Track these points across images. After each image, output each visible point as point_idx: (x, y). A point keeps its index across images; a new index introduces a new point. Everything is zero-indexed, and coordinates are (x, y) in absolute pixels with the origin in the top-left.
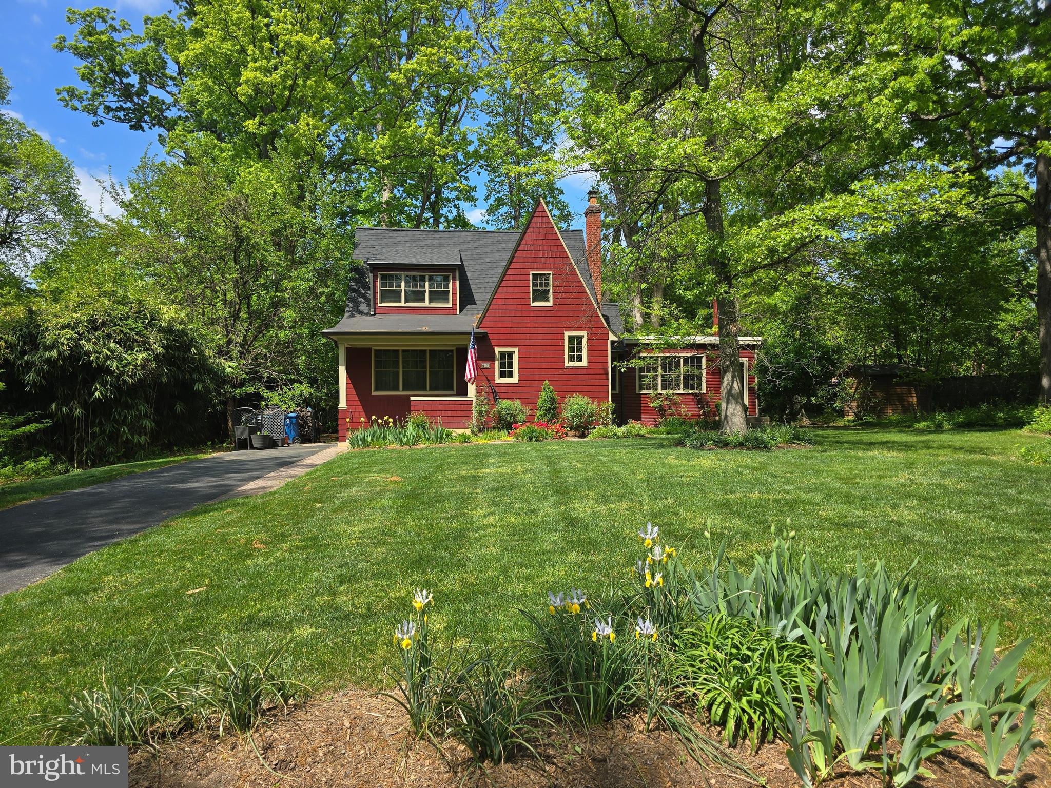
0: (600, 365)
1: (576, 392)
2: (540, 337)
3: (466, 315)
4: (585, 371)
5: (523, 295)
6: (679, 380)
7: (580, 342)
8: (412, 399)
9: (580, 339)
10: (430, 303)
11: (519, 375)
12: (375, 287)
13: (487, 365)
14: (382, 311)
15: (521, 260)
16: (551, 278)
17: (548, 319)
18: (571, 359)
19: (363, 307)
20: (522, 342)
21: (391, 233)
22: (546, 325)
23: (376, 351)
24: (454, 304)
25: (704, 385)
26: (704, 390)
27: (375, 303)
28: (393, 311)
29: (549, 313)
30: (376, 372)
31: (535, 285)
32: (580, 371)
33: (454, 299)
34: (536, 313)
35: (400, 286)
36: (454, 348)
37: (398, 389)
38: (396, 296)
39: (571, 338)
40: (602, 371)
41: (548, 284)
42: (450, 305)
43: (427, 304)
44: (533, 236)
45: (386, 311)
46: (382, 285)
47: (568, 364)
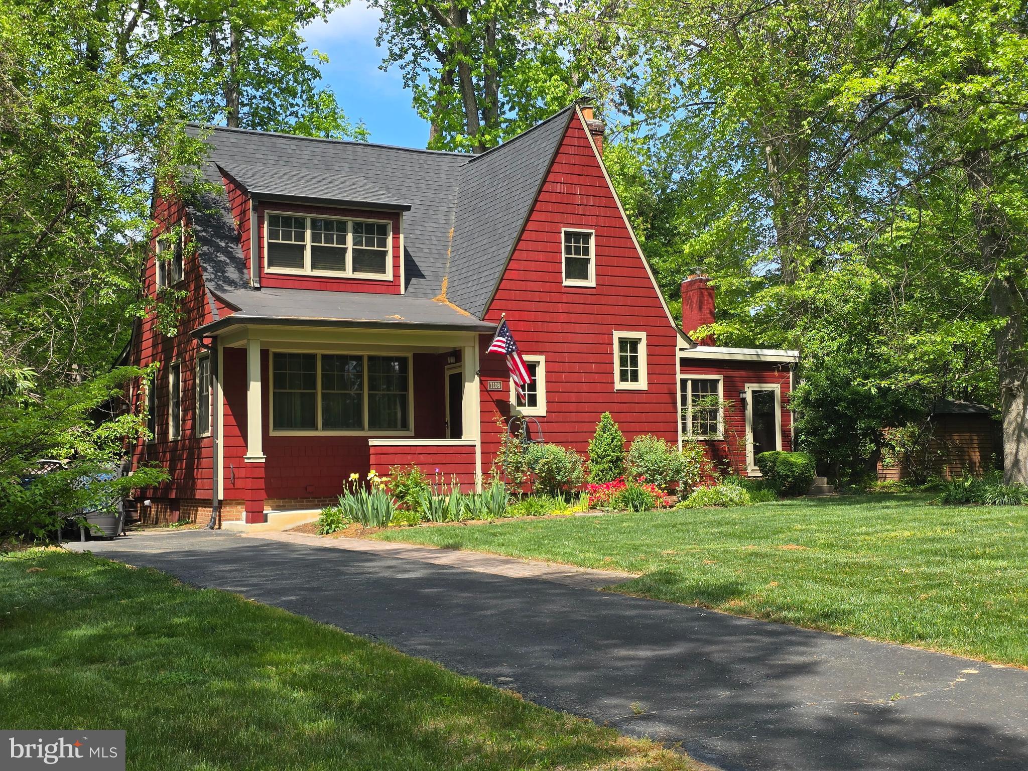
0: (665, 389)
2: (579, 338)
4: (644, 398)
5: (550, 267)
7: (634, 349)
8: (372, 442)
9: (634, 343)
11: (548, 402)
12: (260, 238)
13: (496, 385)
14: (272, 283)
15: (550, 207)
16: (592, 241)
17: (588, 309)
18: (624, 378)
19: (232, 273)
20: (548, 347)
22: (585, 318)
23: (276, 355)
24: (396, 276)
27: (260, 267)
28: (290, 284)
29: (590, 299)
31: (568, 250)
32: (637, 398)
33: (396, 267)
34: (571, 298)
35: (303, 239)
36: (410, 355)
37: (314, 427)
38: (293, 256)
39: (623, 342)
40: (667, 398)
41: (586, 251)
42: (389, 276)
43: (349, 273)
44: (566, 169)
46: (273, 234)
47: (619, 385)
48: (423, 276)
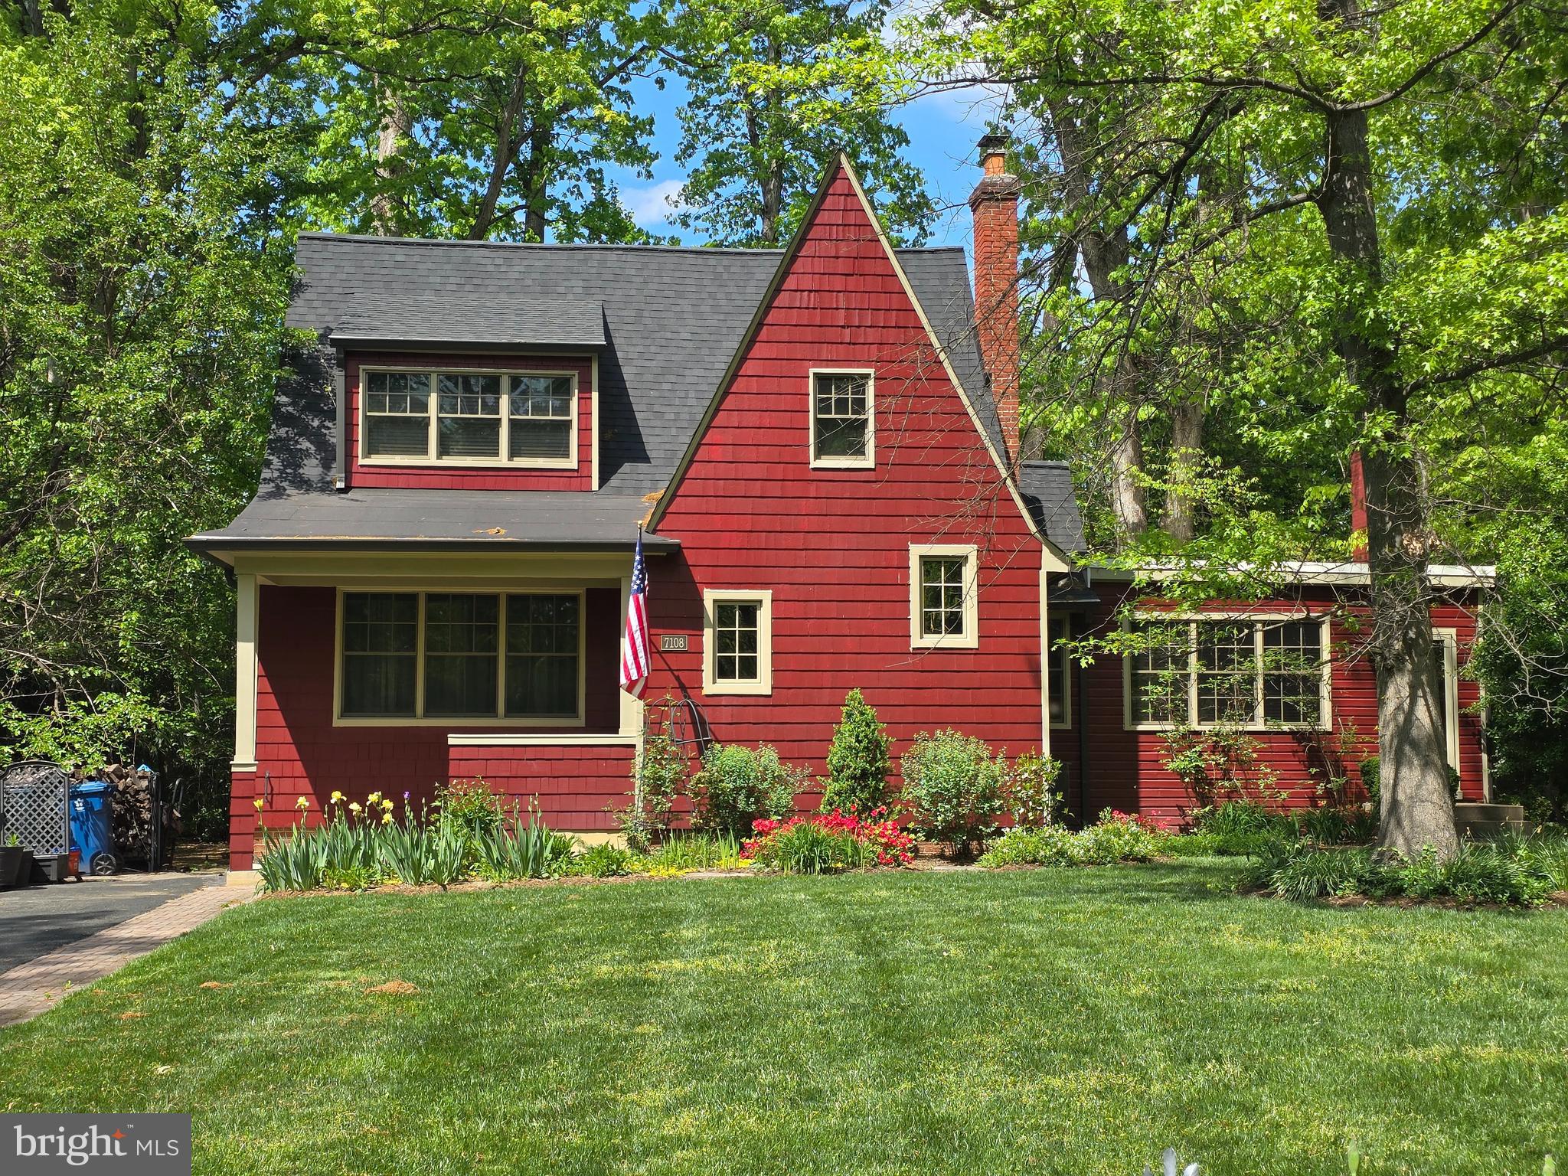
0: (1015, 646)
1: (942, 724)
2: (838, 558)
3: (619, 491)
4: (969, 662)
5: (787, 437)
6: (1250, 692)
7: (956, 575)
8: (453, 740)
9: (955, 566)
10: (512, 454)
11: (775, 671)
12: (350, 410)
13: (675, 642)
14: (370, 480)
15: (784, 334)
16: (871, 387)
17: (861, 506)
18: (930, 625)
19: (311, 469)
20: (784, 575)
21: (400, 254)
22: (855, 523)
23: (349, 596)
24: (584, 460)
25: (1326, 707)
26: (1326, 723)
27: (350, 456)
28: (402, 481)
29: (864, 490)
30: (348, 661)
31: (823, 406)
32: (955, 663)
33: (584, 446)
34: (826, 489)
35: (424, 407)
36: (580, 591)
37: (408, 710)
38: (412, 435)
39: (930, 565)
40: (1020, 663)
41: (860, 404)
42: (572, 463)
43: (503, 460)
44: (819, 266)
45: (381, 480)
46: (373, 403)
47: (919, 640)
48: (646, 459)
